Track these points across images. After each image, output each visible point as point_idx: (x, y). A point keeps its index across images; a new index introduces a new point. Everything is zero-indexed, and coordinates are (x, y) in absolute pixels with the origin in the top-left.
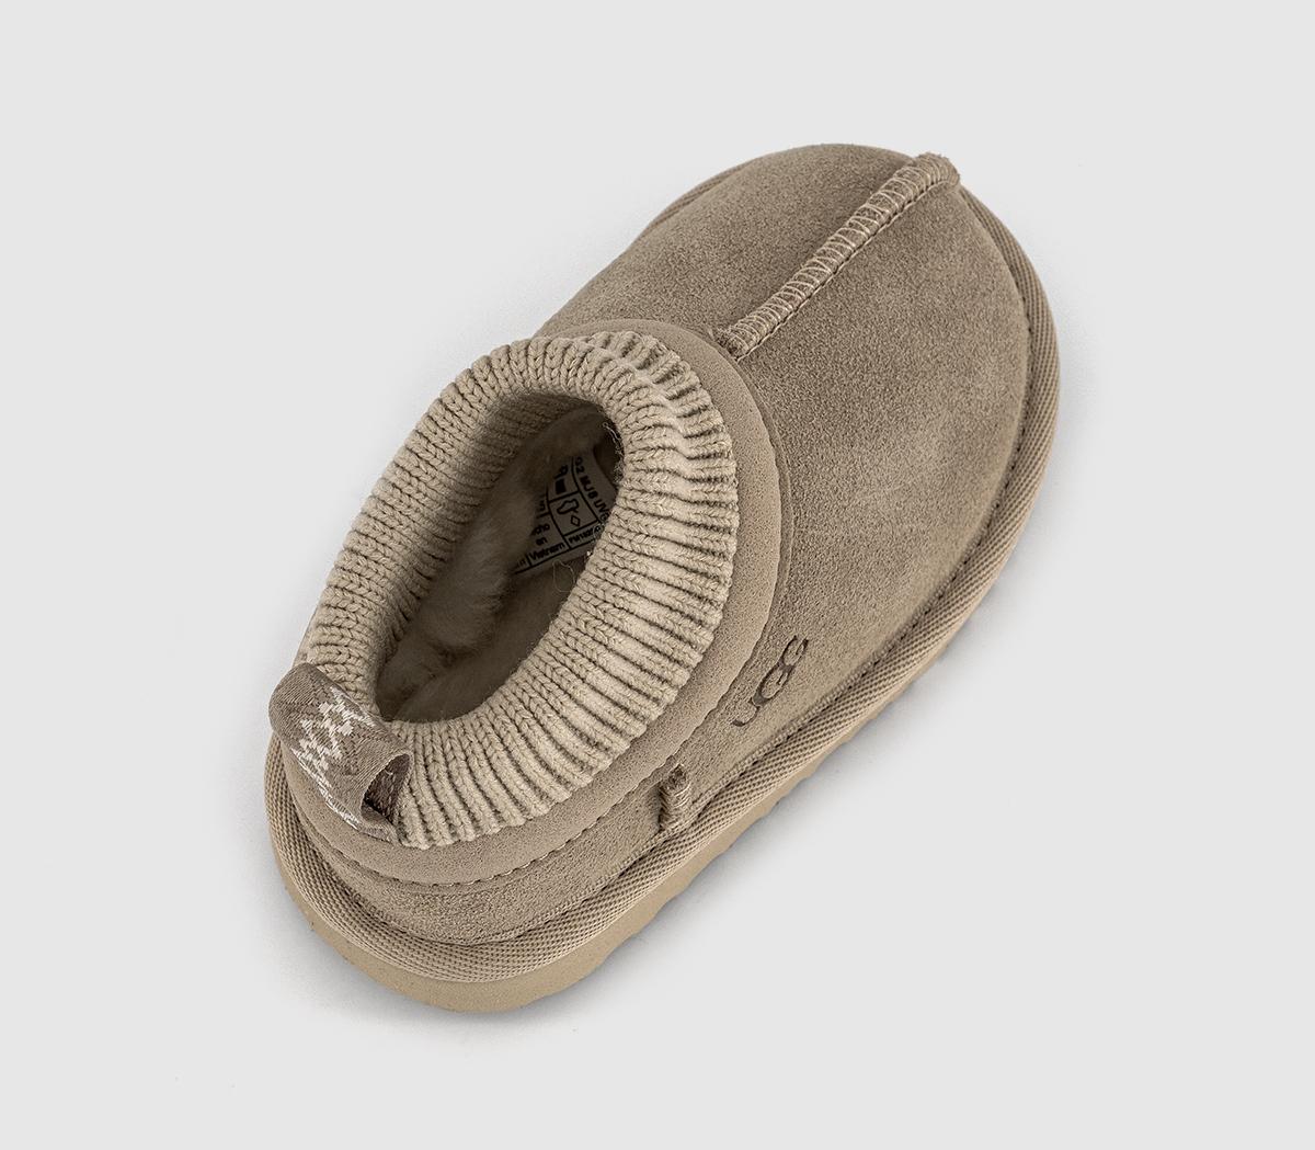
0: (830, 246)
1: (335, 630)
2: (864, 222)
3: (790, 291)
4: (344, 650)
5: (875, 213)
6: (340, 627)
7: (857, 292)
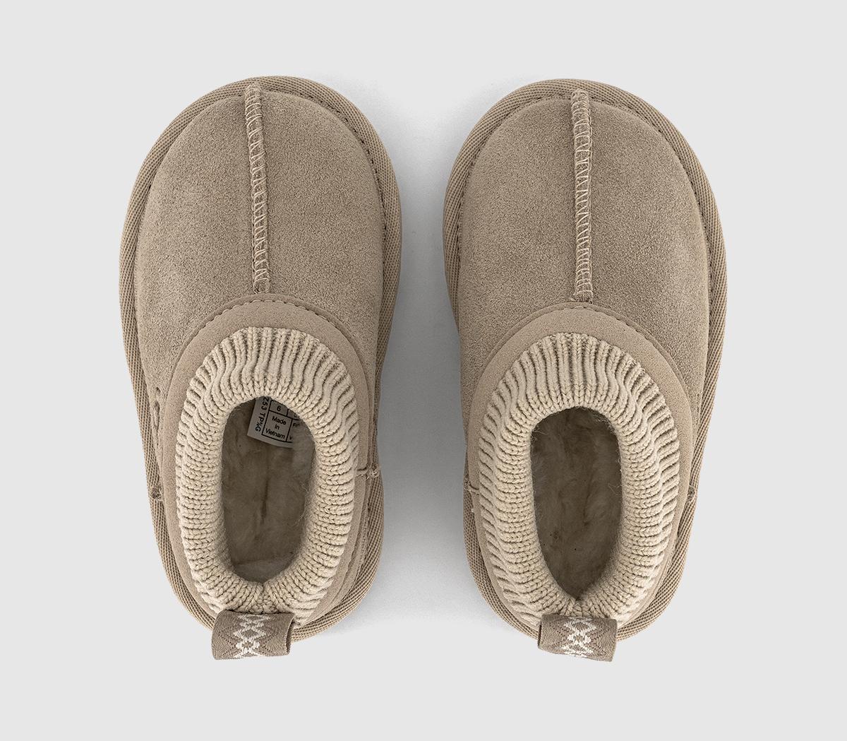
0: (580, 200)
1: (531, 584)
2: (583, 174)
3: (582, 241)
4: (542, 589)
5: (584, 165)
6: (532, 580)
7: (606, 211)
